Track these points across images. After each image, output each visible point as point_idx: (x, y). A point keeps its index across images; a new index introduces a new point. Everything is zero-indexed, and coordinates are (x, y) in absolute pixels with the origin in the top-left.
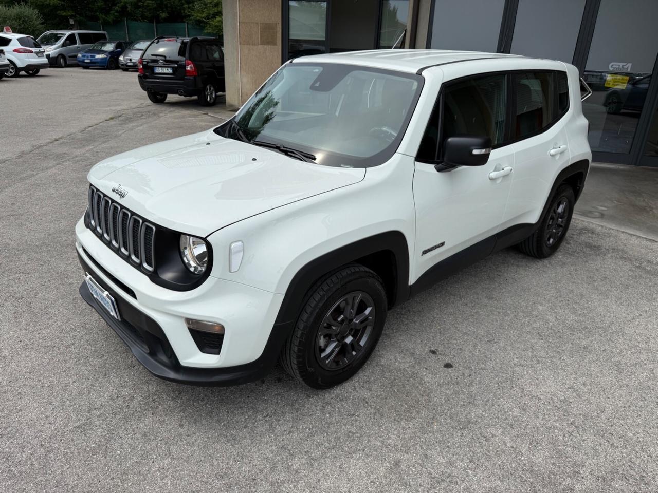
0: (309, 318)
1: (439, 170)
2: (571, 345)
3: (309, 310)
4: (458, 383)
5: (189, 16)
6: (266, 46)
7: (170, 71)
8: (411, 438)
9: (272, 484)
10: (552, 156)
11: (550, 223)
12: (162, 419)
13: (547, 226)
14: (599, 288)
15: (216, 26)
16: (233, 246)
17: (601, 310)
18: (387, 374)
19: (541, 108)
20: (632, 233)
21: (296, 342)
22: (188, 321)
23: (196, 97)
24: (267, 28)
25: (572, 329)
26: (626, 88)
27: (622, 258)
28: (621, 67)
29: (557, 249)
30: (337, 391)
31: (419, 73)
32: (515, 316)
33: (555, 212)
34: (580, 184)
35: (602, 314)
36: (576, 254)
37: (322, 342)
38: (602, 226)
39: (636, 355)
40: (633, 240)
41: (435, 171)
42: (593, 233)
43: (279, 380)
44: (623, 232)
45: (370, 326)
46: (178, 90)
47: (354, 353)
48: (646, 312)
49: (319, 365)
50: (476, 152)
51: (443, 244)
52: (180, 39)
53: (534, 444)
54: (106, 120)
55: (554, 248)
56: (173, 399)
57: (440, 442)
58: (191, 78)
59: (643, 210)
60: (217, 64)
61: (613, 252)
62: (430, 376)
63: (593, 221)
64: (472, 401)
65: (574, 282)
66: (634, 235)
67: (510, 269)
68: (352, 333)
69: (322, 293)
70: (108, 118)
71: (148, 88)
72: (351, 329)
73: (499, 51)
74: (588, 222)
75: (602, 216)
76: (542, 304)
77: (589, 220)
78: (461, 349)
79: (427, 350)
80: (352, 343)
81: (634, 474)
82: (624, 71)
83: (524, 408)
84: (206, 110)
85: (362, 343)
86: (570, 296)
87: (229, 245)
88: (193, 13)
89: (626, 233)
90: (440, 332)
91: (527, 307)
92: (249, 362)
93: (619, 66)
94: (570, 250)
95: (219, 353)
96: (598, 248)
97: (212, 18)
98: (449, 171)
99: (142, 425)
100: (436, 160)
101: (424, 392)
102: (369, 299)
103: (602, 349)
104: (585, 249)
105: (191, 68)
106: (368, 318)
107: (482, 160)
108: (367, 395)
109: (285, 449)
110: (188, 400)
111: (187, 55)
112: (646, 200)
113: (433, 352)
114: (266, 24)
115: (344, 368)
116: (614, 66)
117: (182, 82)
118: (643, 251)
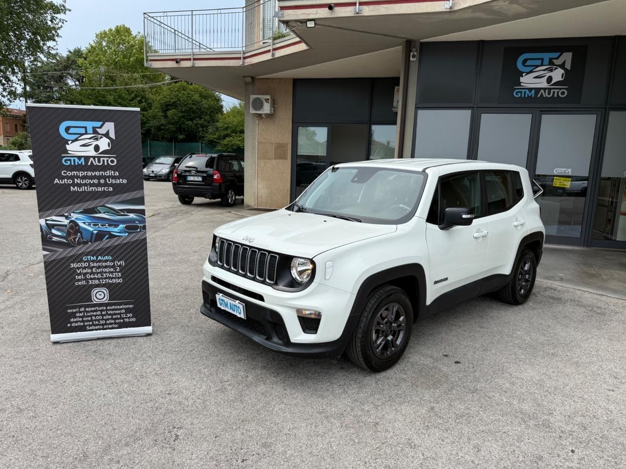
0: (368, 315)
1: (441, 229)
2: (542, 353)
3: (368, 310)
4: (465, 371)
5: (203, 137)
6: (278, 160)
7: (200, 179)
8: (439, 397)
9: (354, 417)
10: (515, 226)
11: (520, 277)
12: (271, 386)
13: (517, 280)
14: (561, 322)
15: (225, 145)
16: (327, 263)
17: (564, 334)
18: (416, 367)
19: (504, 199)
20: (585, 290)
21: (360, 331)
22: (299, 311)
23: (219, 200)
24: (280, 147)
25: (542, 344)
26: (570, 187)
27: (577, 305)
28: (563, 171)
29: (527, 298)
30: (383, 374)
31: (424, 171)
32: (501, 337)
33: (523, 269)
34: (539, 250)
35: (564, 336)
36: (542, 303)
37: (374, 336)
38: (562, 286)
39: (589, 358)
40: (586, 295)
41: (439, 229)
42: (555, 290)
43: (342, 368)
44: (578, 290)
45: (403, 330)
46: (205, 194)
47: (393, 349)
48: (597, 335)
49: (373, 351)
50: (464, 216)
51: (446, 279)
52: (209, 155)
53: (522, 400)
54: (150, 217)
55: (525, 298)
56: (274, 377)
57: (458, 399)
58: (218, 184)
59: (593, 276)
60: (237, 174)
61: (571, 302)
62: (446, 367)
63: (556, 283)
64: (477, 380)
65: (542, 319)
66: (587, 292)
67: (493, 311)
68: (392, 333)
69: (375, 299)
70: (150, 215)
71: (180, 193)
72: (391, 331)
73: (468, 158)
74: (551, 284)
75: (561, 279)
76: (520, 331)
77: (552, 282)
78: (465, 354)
79: (441, 354)
80: (392, 340)
81: (589, 414)
82: (567, 174)
83: (513, 384)
84: (229, 209)
85: (398, 342)
86: (541, 326)
87: (325, 262)
88: (207, 135)
89: (581, 290)
90: (449, 345)
91: (508, 332)
92: (333, 340)
93: (562, 170)
94: (538, 301)
95: (316, 333)
96: (560, 299)
97: (223, 138)
98: (448, 230)
99: (259, 389)
100: (438, 222)
101: (443, 375)
102: (402, 311)
103: (565, 355)
104: (549, 300)
105: (218, 177)
106: (401, 324)
107: (468, 222)
108: (404, 376)
109: (357, 401)
110: (285, 377)
111: (215, 167)
112: (596, 270)
113: (446, 356)
114: (279, 144)
115: (387, 359)
116: (558, 171)
117: (210, 187)
118: (594, 301)
